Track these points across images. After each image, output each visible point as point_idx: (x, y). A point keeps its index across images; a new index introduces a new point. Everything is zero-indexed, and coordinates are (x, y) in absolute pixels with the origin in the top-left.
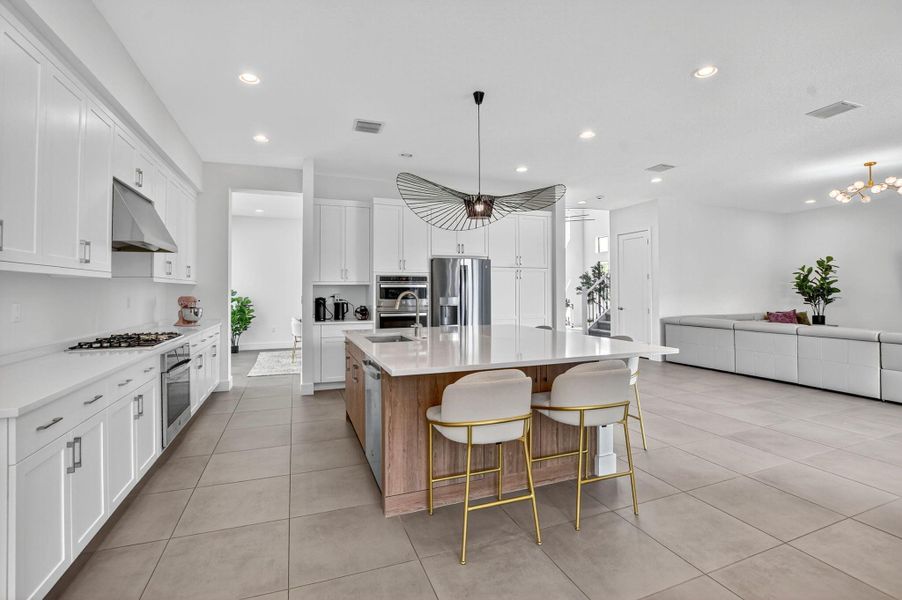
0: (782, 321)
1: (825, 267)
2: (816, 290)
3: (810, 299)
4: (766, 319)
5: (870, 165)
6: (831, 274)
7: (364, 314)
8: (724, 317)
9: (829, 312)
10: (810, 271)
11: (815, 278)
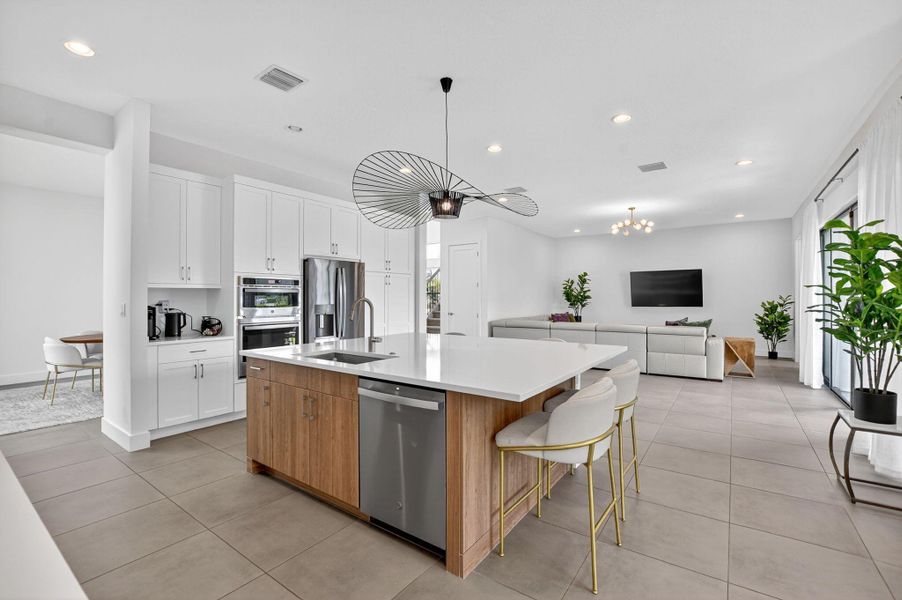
0: (562, 321)
1: (583, 280)
2: (576, 297)
3: (572, 305)
4: (550, 319)
5: (631, 209)
6: (585, 285)
7: (210, 327)
8: (529, 318)
9: (583, 312)
10: (572, 282)
11: (576, 288)
